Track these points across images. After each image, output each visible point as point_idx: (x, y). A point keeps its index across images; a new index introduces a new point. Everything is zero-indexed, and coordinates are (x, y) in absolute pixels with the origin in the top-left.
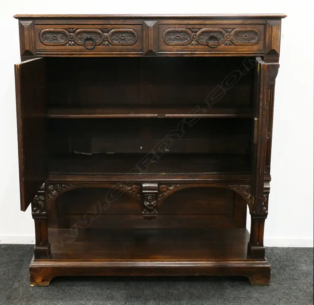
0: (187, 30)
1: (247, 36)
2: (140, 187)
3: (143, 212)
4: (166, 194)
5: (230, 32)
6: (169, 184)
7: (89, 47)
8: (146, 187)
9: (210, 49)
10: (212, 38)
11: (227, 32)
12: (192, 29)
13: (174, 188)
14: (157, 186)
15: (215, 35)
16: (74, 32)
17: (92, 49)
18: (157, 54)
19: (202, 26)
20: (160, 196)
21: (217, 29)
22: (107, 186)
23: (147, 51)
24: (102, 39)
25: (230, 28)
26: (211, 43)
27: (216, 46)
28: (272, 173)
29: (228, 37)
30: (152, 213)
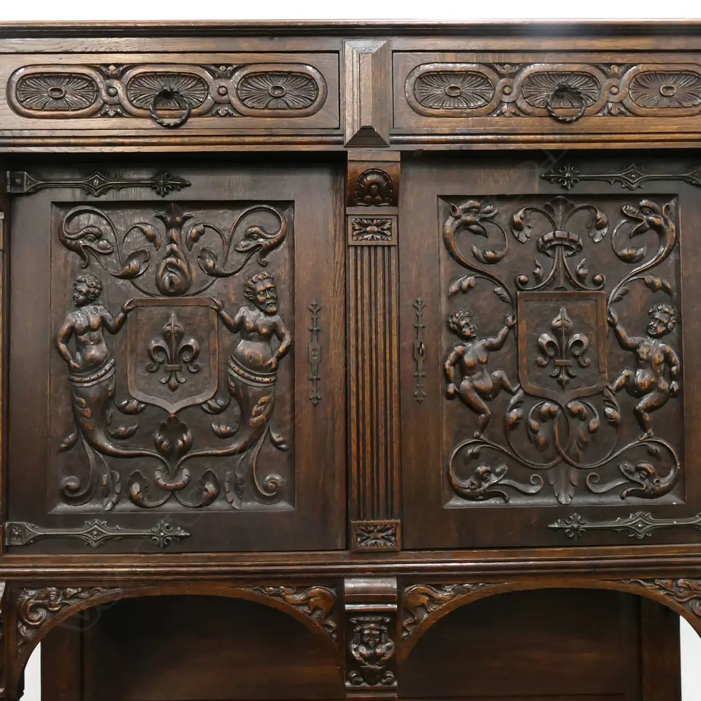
0: (484, 70)
1: (671, 88)
2: (336, 592)
3: (348, 684)
4: (426, 616)
5: (619, 77)
6: (437, 579)
7: (167, 121)
8: (354, 591)
9: (558, 127)
10: (562, 92)
11: (608, 76)
12: (498, 68)
13: (452, 593)
14: (395, 587)
15: (574, 83)
16: (118, 77)
17: (176, 126)
18: (388, 143)
19: (529, 58)
20: (405, 623)
21: (579, 65)
22: (222, 590)
23: (356, 130)
24: (209, 98)
25: (619, 65)
26: (563, 108)
27: (577, 119)
29: (615, 90)
30: (379, 685)
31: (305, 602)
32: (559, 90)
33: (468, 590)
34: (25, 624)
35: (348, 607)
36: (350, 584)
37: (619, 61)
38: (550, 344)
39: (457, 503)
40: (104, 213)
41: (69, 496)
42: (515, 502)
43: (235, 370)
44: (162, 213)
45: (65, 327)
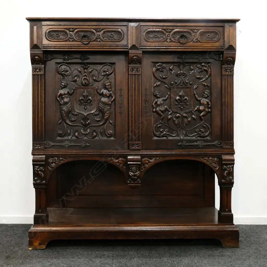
0: (163, 31)
1: (209, 36)
2: (126, 159)
3: (128, 182)
4: (147, 166)
5: (196, 33)
6: (150, 157)
7: (85, 43)
9: (181, 45)
10: (182, 36)
11: (194, 32)
12: (166, 30)
13: (154, 160)
14: (140, 158)
15: (185, 34)
16: (73, 31)
17: (87, 44)
18: (139, 49)
19: (174, 28)
21: (187, 30)
23: (131, 45)
24: (95, 37)
25: (196, 30)
26: (182, 40)
27: (186, 43)
28: (235, 148)
29: (195, 36)
30: (136, 182)
31: (118, 162)
32: (181, 36)
33: (158, 159)
34: (50, 166)
35: (128, 163)
36: (129, 157)
37: (197, 29)
38: (179, 99)
39: (155, 138)
40: (68, 65)
41: (60, 135)
42: (170, 138)
43: (101, 105)
44: (82, 65)
45: (59, 94)
